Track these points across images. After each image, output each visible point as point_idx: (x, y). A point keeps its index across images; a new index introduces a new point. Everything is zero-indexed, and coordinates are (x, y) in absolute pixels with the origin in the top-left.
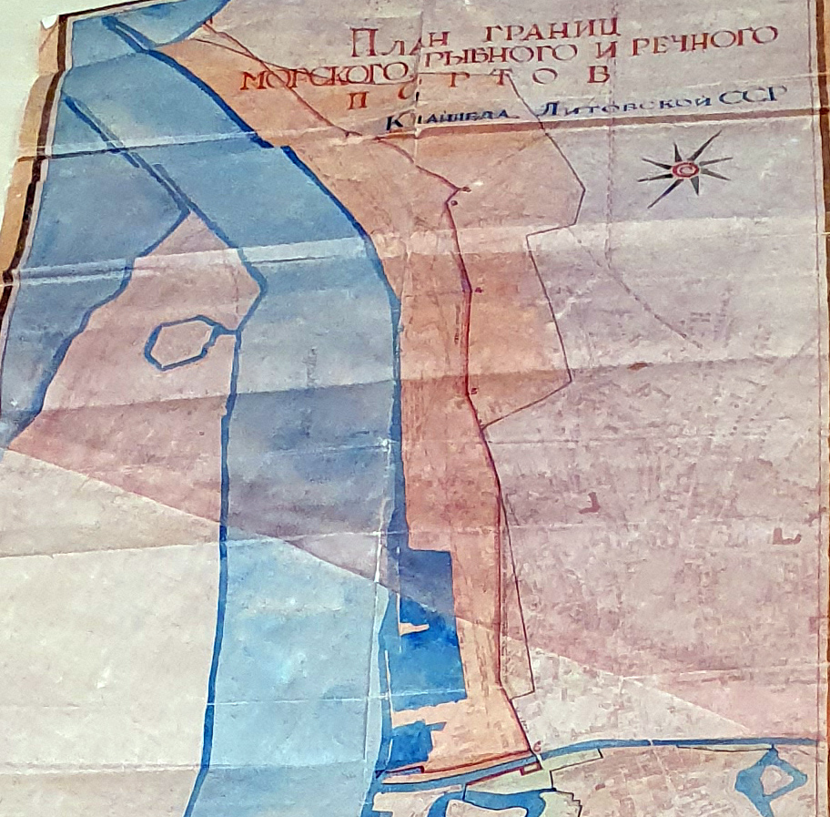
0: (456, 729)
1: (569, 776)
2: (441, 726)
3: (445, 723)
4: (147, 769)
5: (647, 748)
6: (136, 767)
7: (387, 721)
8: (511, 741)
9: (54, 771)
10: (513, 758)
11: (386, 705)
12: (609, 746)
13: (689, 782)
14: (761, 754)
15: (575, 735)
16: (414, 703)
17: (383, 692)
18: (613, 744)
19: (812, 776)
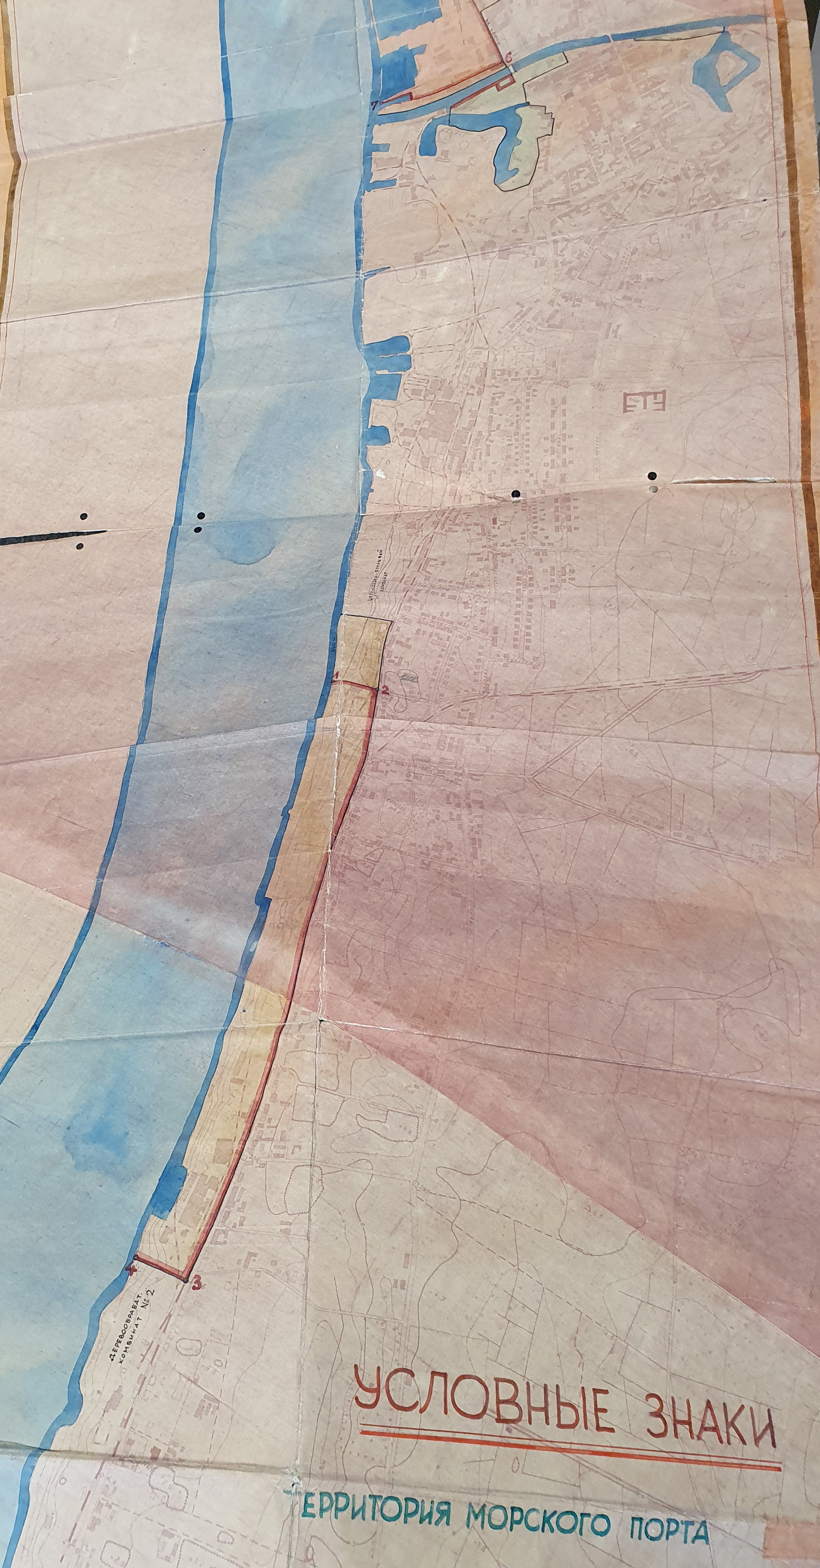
0: (436, 50)
1: (540, 87)
2: (422, 49)
3: (426, 45)
4: (183, 130)
5: (608, 45)
6: (173, 130)
7: (375, 50)
8: (485, 55)
9: (108, 144)
10: (489, 72)
11: (372, 34)
12: (573, 48)
13: (650, 80)
14: (713, 39)
15: (541, 39)
16: (396, 28)
17: (369, 20)
18: (576, 44)
19: (763, 57)
